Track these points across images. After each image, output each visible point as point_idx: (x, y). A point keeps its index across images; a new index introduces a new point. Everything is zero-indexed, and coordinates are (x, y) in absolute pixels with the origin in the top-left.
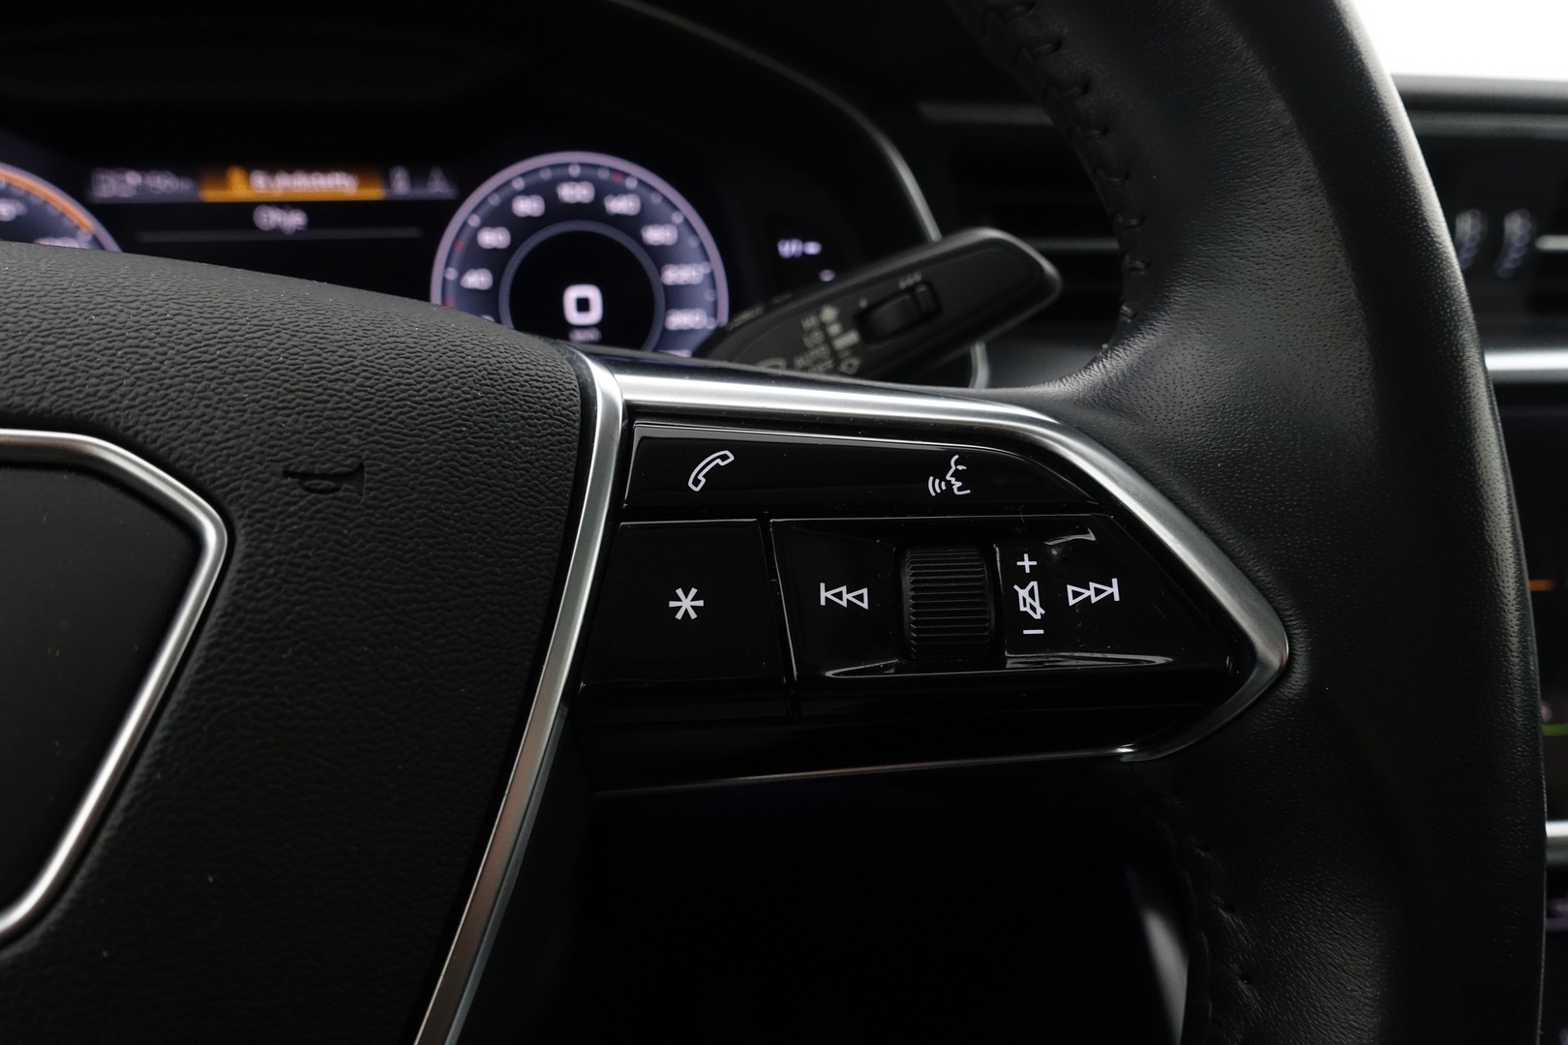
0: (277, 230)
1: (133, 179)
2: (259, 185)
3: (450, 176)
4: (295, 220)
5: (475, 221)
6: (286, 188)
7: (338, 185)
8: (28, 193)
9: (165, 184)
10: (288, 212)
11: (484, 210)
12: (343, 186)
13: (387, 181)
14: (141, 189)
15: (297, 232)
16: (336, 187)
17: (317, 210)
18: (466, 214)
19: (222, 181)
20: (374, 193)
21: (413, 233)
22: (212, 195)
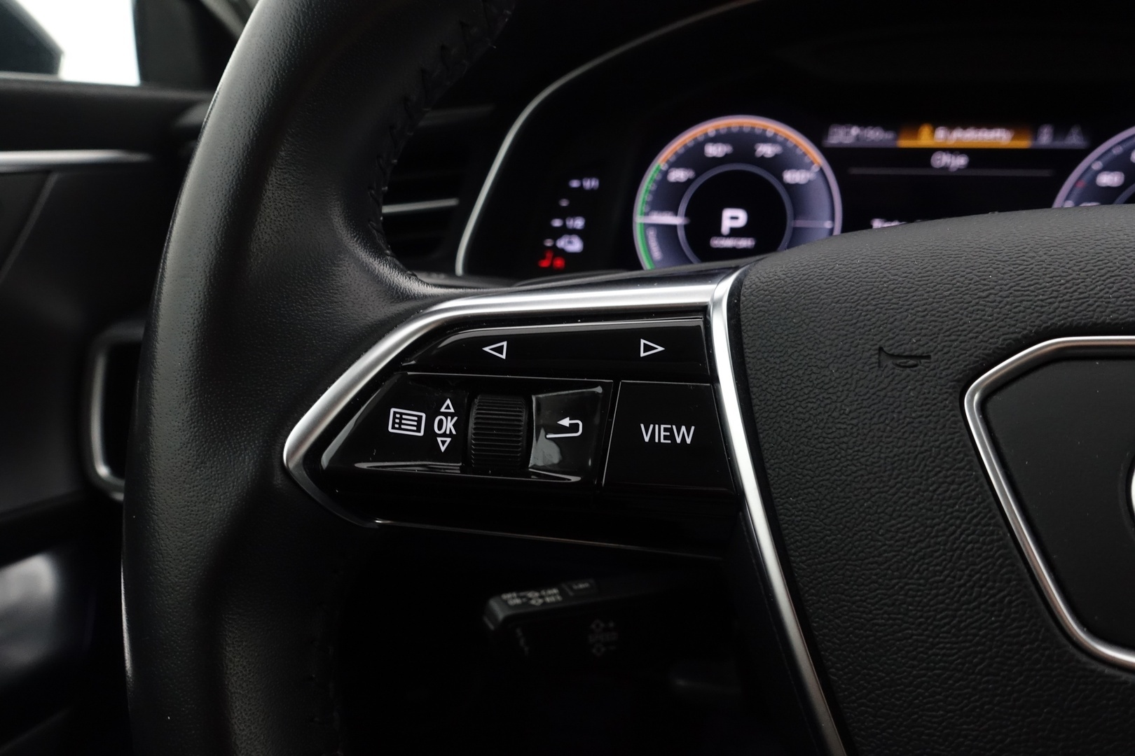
0: (946, 168)
1: (855, 131)
2: (942, 136)
3: (1085, 132)
4: (960, 161)
5: (1097, 166)
6: (958, 139)
7: (998, 137)
8: (786, 140)
9: (875, 135)
10: (956, 157)
11: (1107, 158)
12: (1001, 138)
13: (1035, 134)
14: (858, 138)
15: (959, 170)
16: (995, 139)
17: (977, 155)
18: (1092, 161)
19: (915, 133)
20: (1024, 143)
21: (1045, 173)
22: (905, 143)
